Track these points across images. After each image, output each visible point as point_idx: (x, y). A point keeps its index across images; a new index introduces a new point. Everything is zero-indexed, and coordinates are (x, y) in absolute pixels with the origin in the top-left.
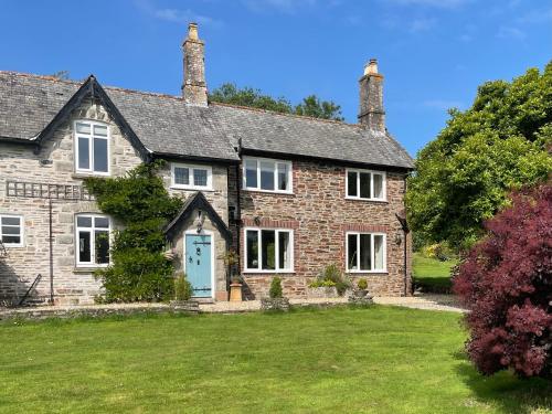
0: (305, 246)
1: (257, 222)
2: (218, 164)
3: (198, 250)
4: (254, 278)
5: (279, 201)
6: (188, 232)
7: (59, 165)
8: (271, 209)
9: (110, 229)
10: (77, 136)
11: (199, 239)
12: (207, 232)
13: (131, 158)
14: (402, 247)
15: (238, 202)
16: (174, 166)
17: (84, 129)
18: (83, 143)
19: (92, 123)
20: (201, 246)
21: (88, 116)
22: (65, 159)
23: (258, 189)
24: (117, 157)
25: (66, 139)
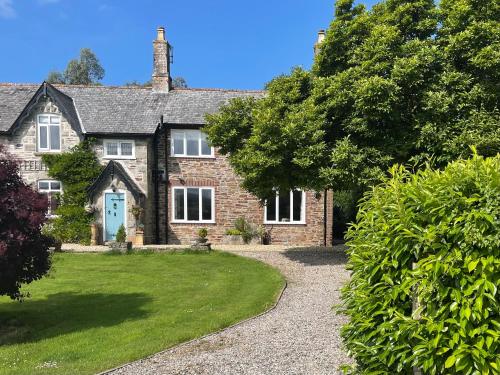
0: (225, 201)
1: (182, 182)
2: (139, 137)
3: (115, 205)
4: (180, 227)
5: (201, 165)
6: (106, 191)
7: (27, 147)
8: (194, 171)
9: (61, 191)
10: (39, 125)
11: (116, 197)
12: (121, 191)
13: (74, 138)
14: (322, 200)
15: (166, 166)
16: (106, 142)
17: (45, 120)
18: (43, 129)
19: (49, 115)
20: (117, 202)
21: (45, 110)
22: (30, 142)
23: (185, 155)
24: (64, 138)
25: (31, 129)
